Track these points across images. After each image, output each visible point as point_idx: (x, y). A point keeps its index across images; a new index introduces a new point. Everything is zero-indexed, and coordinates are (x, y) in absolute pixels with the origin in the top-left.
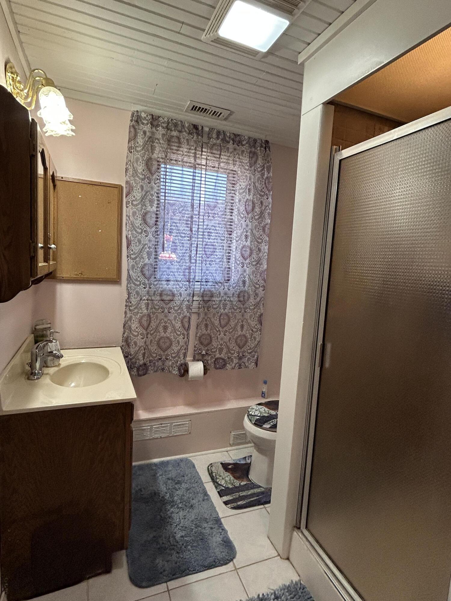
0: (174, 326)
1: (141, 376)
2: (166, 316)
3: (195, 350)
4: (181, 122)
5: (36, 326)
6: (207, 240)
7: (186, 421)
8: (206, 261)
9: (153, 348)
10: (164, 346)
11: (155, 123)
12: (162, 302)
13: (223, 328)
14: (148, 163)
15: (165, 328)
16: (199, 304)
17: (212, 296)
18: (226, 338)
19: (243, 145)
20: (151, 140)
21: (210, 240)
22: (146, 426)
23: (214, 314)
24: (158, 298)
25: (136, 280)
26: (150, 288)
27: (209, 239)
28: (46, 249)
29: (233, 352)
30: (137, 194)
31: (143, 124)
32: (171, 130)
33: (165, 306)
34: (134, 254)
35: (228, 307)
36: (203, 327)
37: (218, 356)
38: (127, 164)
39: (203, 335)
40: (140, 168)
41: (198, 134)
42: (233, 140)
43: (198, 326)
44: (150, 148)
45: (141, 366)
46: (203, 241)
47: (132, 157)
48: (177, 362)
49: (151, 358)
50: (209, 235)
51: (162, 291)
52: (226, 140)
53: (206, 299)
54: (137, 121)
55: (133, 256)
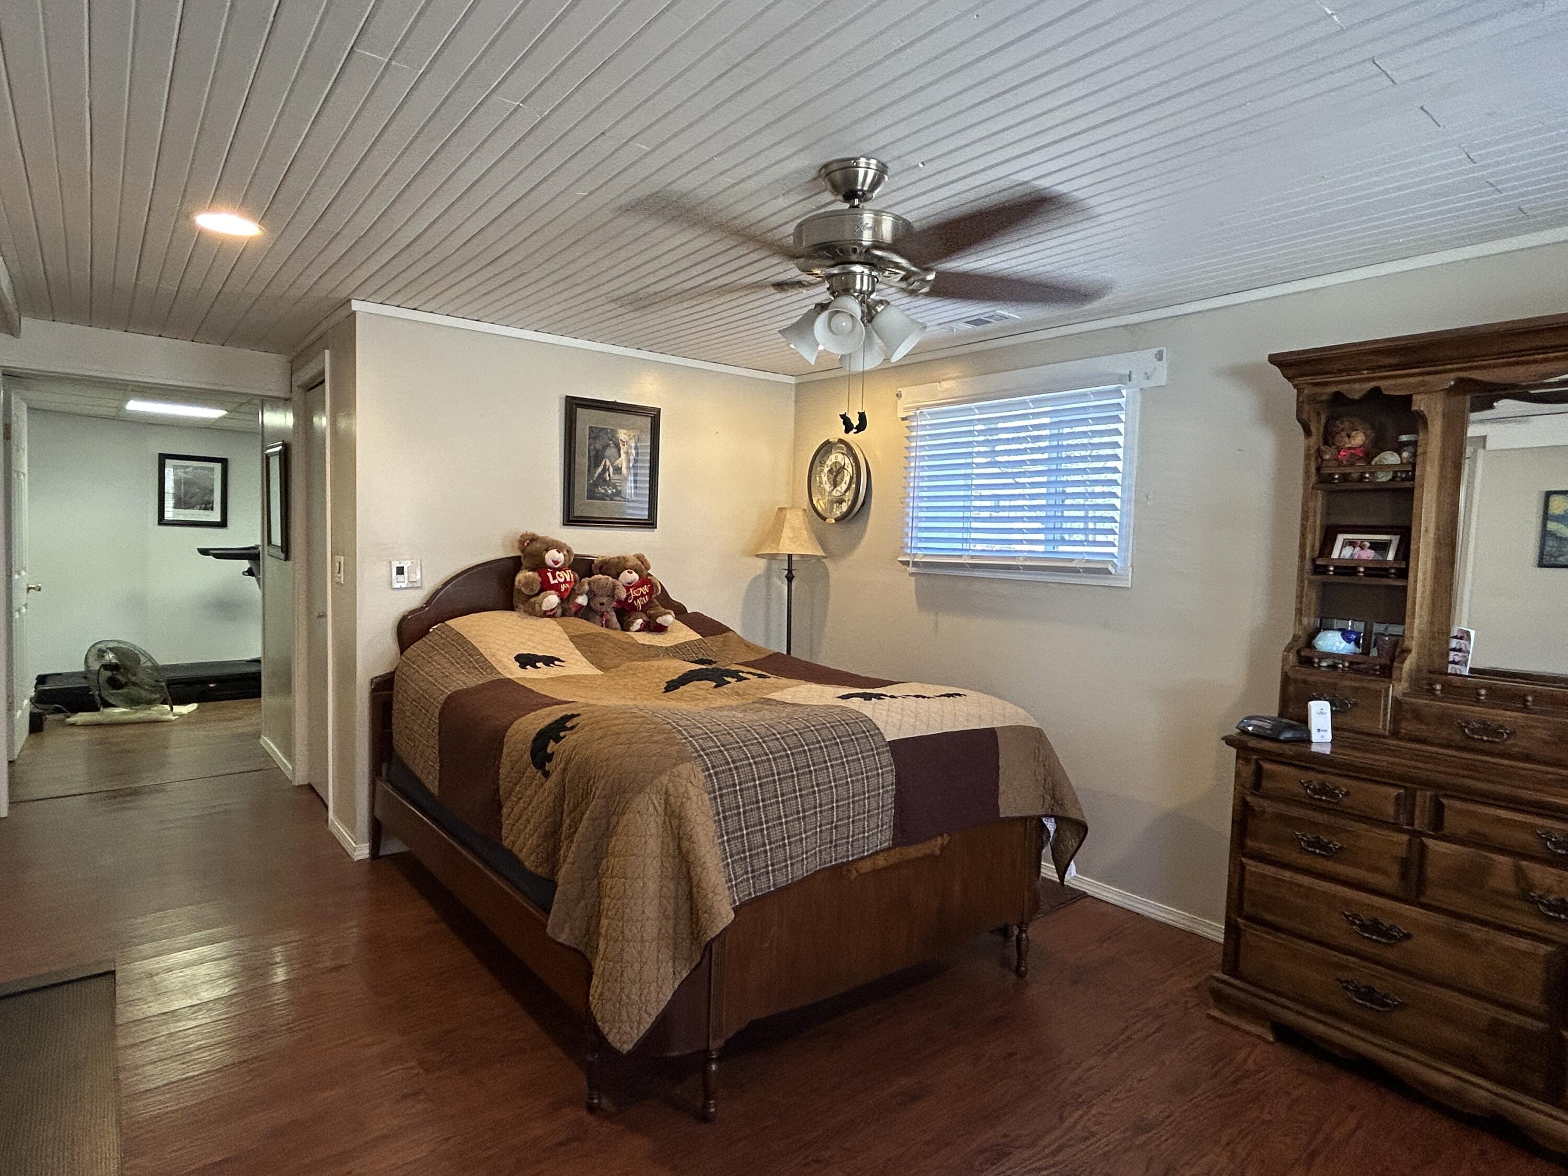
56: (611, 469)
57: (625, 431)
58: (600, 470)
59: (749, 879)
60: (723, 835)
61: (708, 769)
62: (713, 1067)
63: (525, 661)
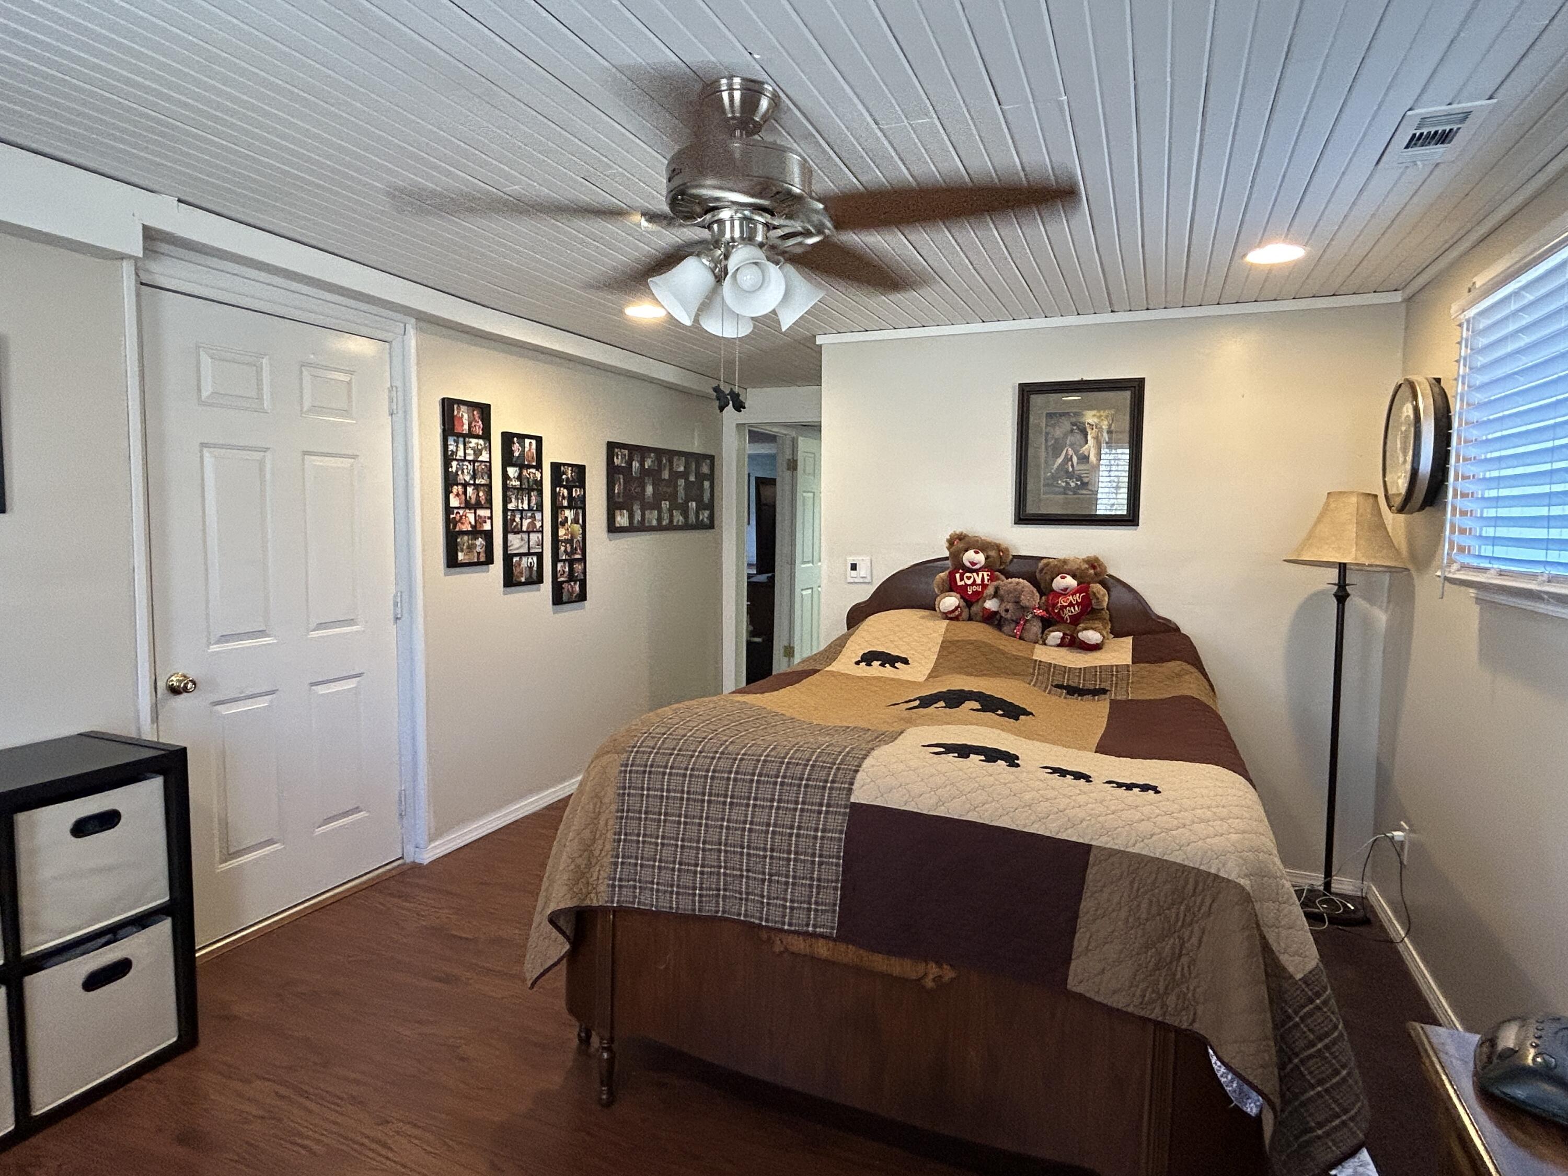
56: (1075, 459)
57: (1094, 412)
58: (1060, 460)
59: (635, 887)
60: (620, 834)
61: (627, 765)
62: (605, 1055)
63: (868, 658)
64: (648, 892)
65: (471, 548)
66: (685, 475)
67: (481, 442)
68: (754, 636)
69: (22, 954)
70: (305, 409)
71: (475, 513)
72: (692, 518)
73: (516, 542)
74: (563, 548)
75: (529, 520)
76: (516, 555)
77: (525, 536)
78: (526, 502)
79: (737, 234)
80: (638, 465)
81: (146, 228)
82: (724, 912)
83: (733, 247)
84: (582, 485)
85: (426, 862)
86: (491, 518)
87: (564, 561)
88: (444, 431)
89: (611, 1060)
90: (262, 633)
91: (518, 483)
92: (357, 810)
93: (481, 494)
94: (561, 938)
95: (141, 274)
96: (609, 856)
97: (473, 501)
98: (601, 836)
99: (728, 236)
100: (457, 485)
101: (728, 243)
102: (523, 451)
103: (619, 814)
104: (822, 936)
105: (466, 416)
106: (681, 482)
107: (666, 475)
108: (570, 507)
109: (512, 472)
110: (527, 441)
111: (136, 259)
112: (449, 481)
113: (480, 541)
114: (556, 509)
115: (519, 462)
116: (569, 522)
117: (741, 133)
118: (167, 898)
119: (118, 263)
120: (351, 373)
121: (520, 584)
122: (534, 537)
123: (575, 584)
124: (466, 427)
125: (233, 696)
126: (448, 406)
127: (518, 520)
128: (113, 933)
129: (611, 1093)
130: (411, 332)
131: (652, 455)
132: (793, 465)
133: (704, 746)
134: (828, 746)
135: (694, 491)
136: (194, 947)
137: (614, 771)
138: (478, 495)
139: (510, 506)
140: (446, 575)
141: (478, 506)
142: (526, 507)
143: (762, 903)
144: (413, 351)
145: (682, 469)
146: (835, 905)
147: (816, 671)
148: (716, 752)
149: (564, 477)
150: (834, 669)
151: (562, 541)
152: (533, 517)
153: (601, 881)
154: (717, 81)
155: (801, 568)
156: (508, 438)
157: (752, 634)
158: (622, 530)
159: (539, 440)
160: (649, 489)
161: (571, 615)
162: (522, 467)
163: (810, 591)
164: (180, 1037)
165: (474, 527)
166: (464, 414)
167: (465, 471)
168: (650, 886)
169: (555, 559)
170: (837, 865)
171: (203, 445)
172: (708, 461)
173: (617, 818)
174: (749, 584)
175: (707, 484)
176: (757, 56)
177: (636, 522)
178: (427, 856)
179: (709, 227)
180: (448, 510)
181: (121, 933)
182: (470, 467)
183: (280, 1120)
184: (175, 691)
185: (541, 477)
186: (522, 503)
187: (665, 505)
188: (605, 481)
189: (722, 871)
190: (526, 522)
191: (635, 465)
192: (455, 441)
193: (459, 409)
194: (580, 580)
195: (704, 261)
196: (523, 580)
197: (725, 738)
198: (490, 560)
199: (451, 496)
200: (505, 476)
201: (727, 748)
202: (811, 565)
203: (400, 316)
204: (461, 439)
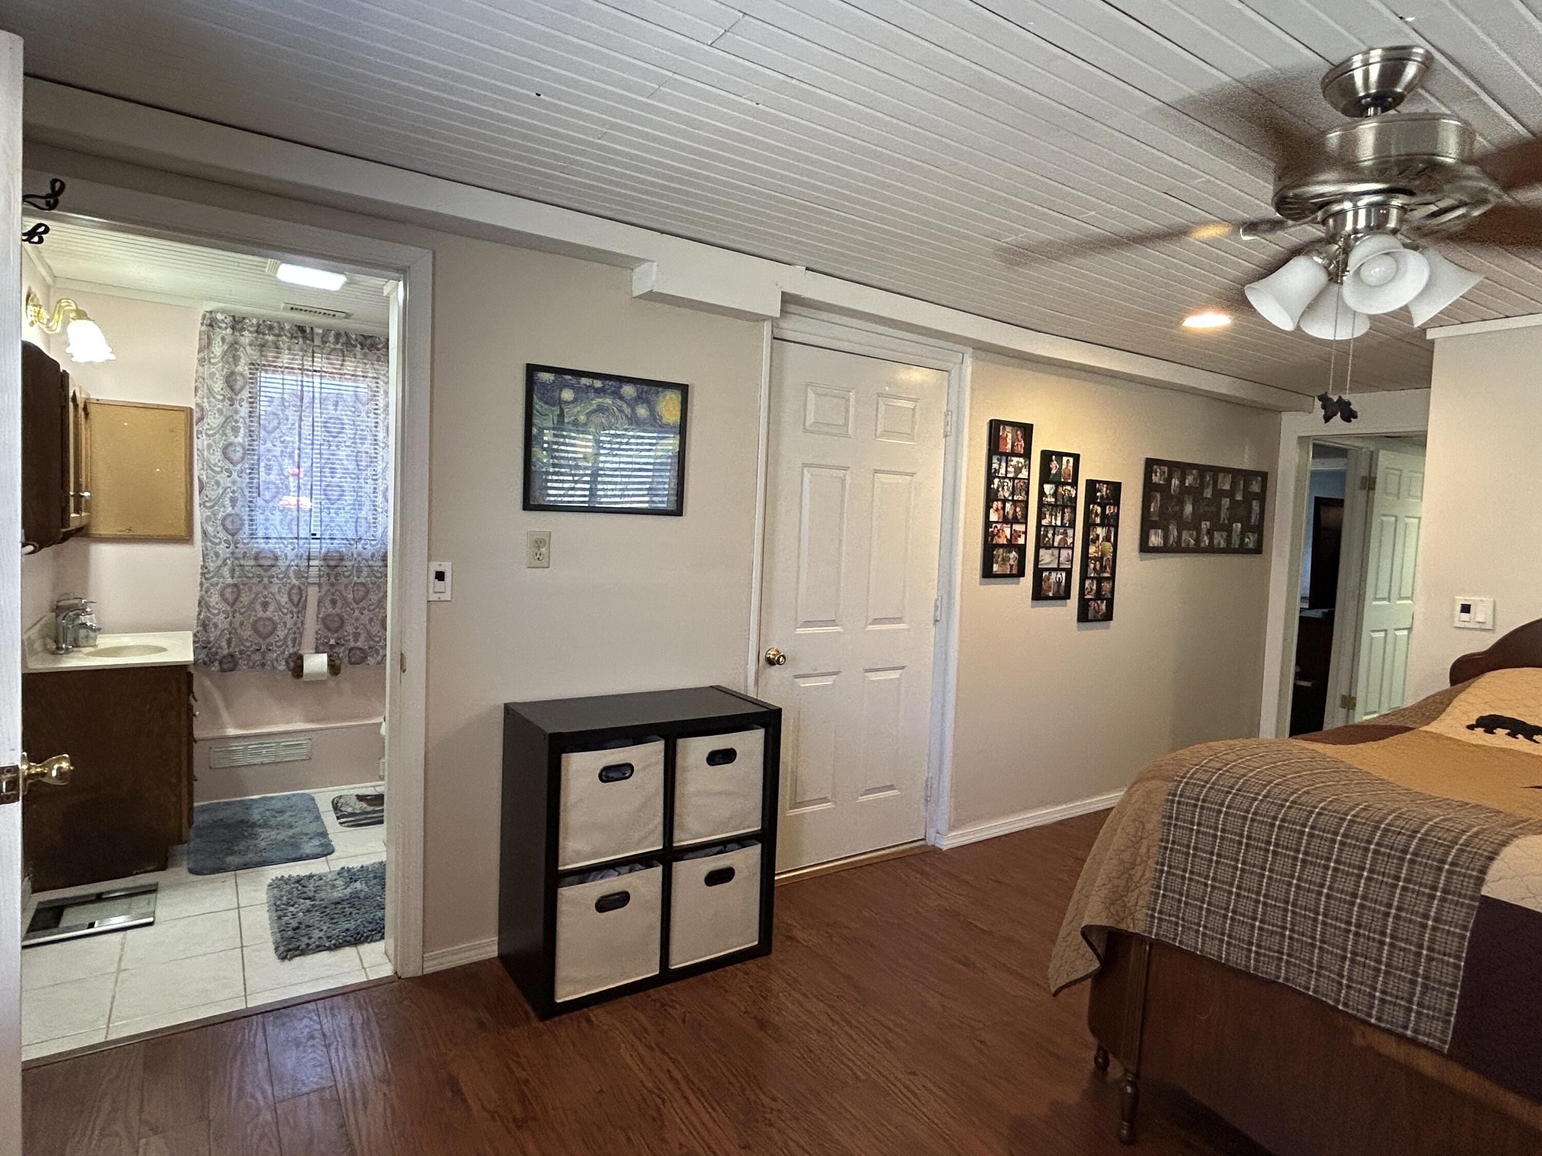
0: (278, 603)
1: (225, 671)
2: (265, 588)
3: (317, 639)
4: (279, 322)
5: (58, 601)
6: (330, 479)
7: (302, 740)
8: (328, 508)
9: (247, 633)
10: (264, 631)
11: (239, 326)
12: (259, 568)
13: (357, 604)
14: (230, 380)
15: (265, 605)
16: (320, 570)
17: (342, 559)
18: (365, 619)
19: (378, 350)
20: (233, 348)
21: (335, 479)
22: (236, 746)
23: (346, 586)
24: (252, 563)
25: (215, 536)
26: (237, 548)
27: (333, 477)
28: (78, 497)
29: (377, 639)
30: (213, 421)
31: (220, 328)
32: (264, 334)
33: (262, 573)
34: (210, 500)
35: (364, 574)
36: (328, 604)
37: (352, 644)
38: (196, 381)
39: (329, 615)
40: (218, 386)
41: (305, 338)
42: (361, 344)
43: (319, 602)
44: (231, 360)
45: (224, 657)
46: (321, 481)
47: (206, 370)
48: (284, 652)
49: (242, 647)
50: (332, 473)
51: (258, 554)
52: (351, 344)
53: (332, 563)
54: (211, 325)
55: (208, 504)
59: (1177, 924)
60: (1163, 865)
61: (1174, 795)
62: (1129, 1089)
63: (1489, 724)
64: (1192, 934)
65: (1005, 560)
66: (1231, 494)
67: (1022, 460)
68: (1300, 679)
69: (675, 845)
70: (878, 433)
71: (1011, 527)
72: (1236, 542)
73: (1047, 557)
74: (1092, 566)
75: (1061, 536)
76: (1046, 570)
77: (1056, 552)
78: (1059, 519)
79: (1362, 224)
80: (1177, 482)
81: (783, 293)
82: (1286, 979)
83: (1357, 239)
84: (1117, 503)
85: (945, 848)
86: (1025, 533)
87: (1092, 578)
88: (989, 450)
89: (1135, 1096)
90: (832, 622)
91: (1053, 500)
92: (891, 787)
93: (1018, 509)
94: (1090, 954)
95: (776, 331)
96: (1149, 884)
97: (1010, 516)
98: (1141, 862)
99: (1349, 227)
100: (997, 500)
101: (1350, 236)
102: (1061, 468)
103: (1163, 844)
104: (1426, 1046)
105: (1010, 436)
106: (1226, 502)
107: (1208, 493)
108: (1102, 525)
109: (1048, 488)
110: (1065, 459)
111: (772, 319)
112: (991, 496)
113: (1014, 554)
114: (1089, 525)
115: (1056, 479)
116: (1101, 539)
117: (1375, 110)
118: (759, 828)
119: (760, 324)
120: (916, 400)
121: (1048, 598)
122: (1065, 553)
123: (1102, 602)
124: (1009, 446)
125: (806, 672)
126: (995, 426)
127: (1050, 535)
128: (723, 846)
129: (1131, 1129)
130: (968, 361)
131: (1194, 471)
132: (1369, 484)
133: (1269, 791)
134: (1443, 820)
135: (1241, 511)
136: (774, 870)
137: (1160, 798)
138: (1015, 510)
139: (1044, 522)
140: (981, 584)
141: (1015, 520)
142: (1059, 523)
143: (1340, 984)
144: (969, 378)
145: (1227, 487)
146: (1450, 1014)
147: (1408, 729)
148: (1286, 800)
149: (1098, 494)
150: (1434, 730)
151: (1092, 559)
152: (1065, 534)
153: (1138, 908)
154: (1349, 59)
155: (1372, 605)
156: (1047, 456)
157: (1298, 676)
158: (1156, 550)
159: (1076, 457)
160: (1189, 509)
161: (1095, 633)
162: (1058, 484)
163: (1382, 634)
164: (759, 942)
165: (1009, 541)
166: (1008, 435)
167: (1006, 488)
168: (1196, 927)
169: (1084, 577)
170: (1457, 967)
171: (805, 465)
172: (1259, 479)
173: (1160, 847)
174: (1301, 618)
175: (1255, 505)
176: (1409, 19)
177: (1171, 541)
178: (945, 843)
179: (1324, 222)
180: (988, 523)
181: (730, 846)
182: (1010, 484)
183: (831, 1038)
184: (771, 662)
185: (1076, 494)
186: (1056, 519)
187: (1205, 525)
188: (1141, 499)
189: (1287, 933)
190: (1058, 538)
191: (1175, 482)
192: (998, 460)
193: (1004, 429)
194: (1107, 599)
195: (1316, 259)
196: (1051, 594)
197: (1296, 787)
198: (1021, 573)
199: (991, 511)
200: (1042, 493)
201: (1299, 797)
202: (1386, 603)
203: (958, 347)
204: (1004, 458)
